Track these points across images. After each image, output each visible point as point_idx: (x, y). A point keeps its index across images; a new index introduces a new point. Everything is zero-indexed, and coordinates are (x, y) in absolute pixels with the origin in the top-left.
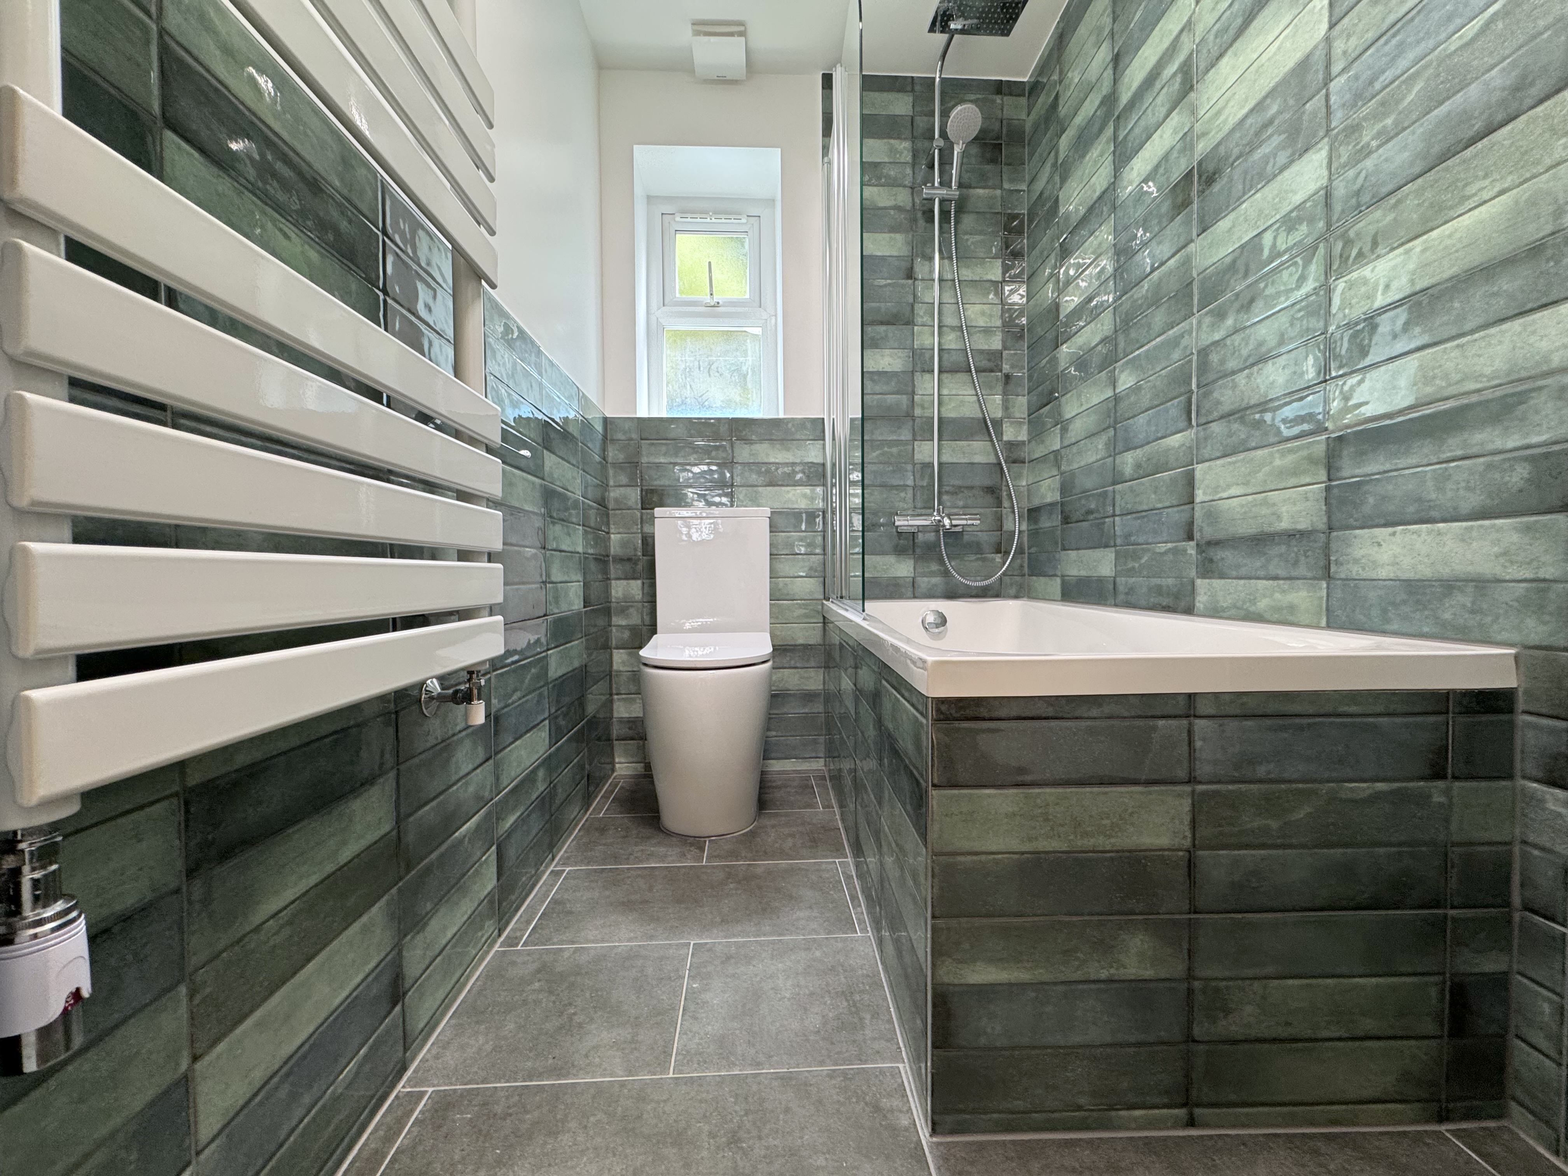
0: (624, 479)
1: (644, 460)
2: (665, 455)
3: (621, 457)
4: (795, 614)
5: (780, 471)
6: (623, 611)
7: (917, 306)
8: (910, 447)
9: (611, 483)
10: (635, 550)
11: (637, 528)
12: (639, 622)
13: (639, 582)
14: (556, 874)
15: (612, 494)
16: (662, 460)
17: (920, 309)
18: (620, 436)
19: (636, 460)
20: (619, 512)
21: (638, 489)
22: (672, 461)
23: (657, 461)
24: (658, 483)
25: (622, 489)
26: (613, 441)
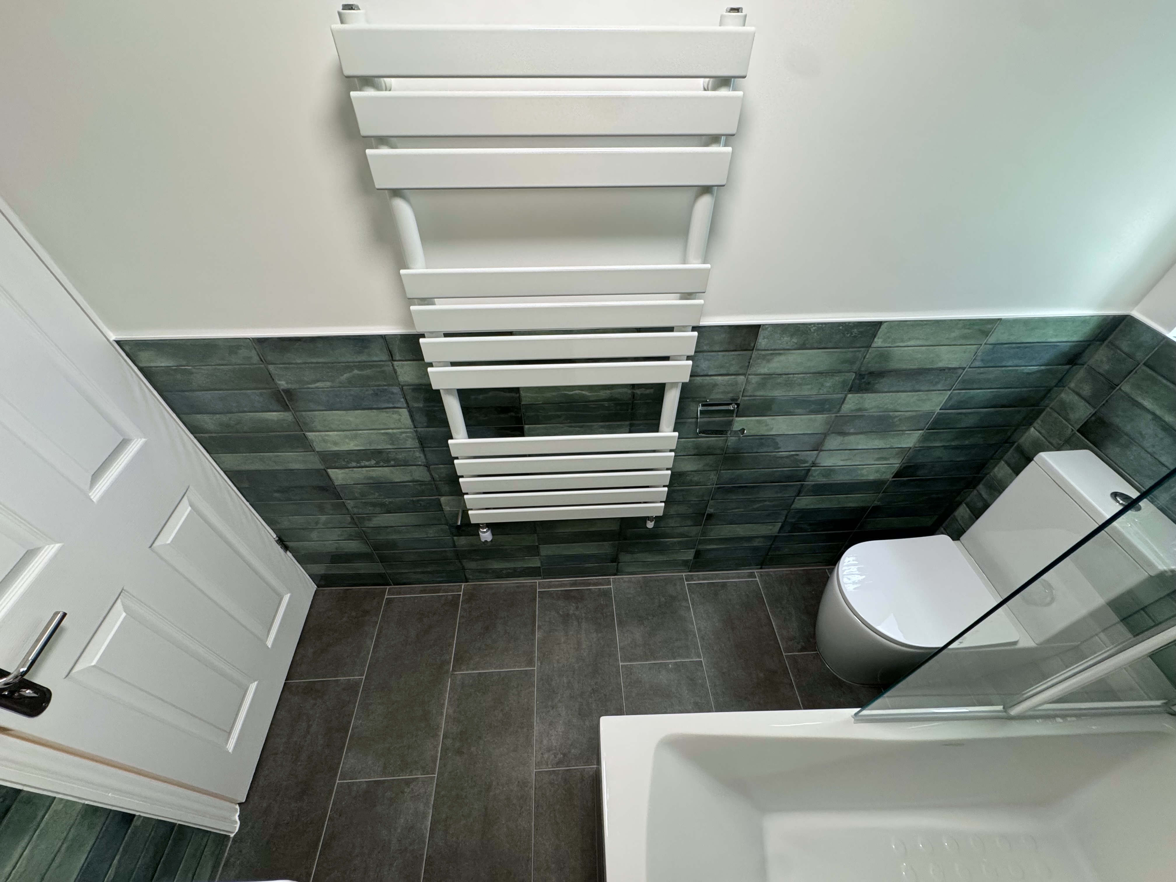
0: (1087, 390)
1: (1126, 387)
2: (1155, 399)
3: (1105, 366)
9: (1072, 385)
14: (752, 575)
15: (1063, 395)
16: (1147, 403)
18: (1125, 345)
19: (1116, 381)
20: (1056, 415)
21: (1093, 411)
22: (1158, 412)
23: (1140, 399)
24: (1117, 421)
25: (1076, 397)
26: (1113, 346)
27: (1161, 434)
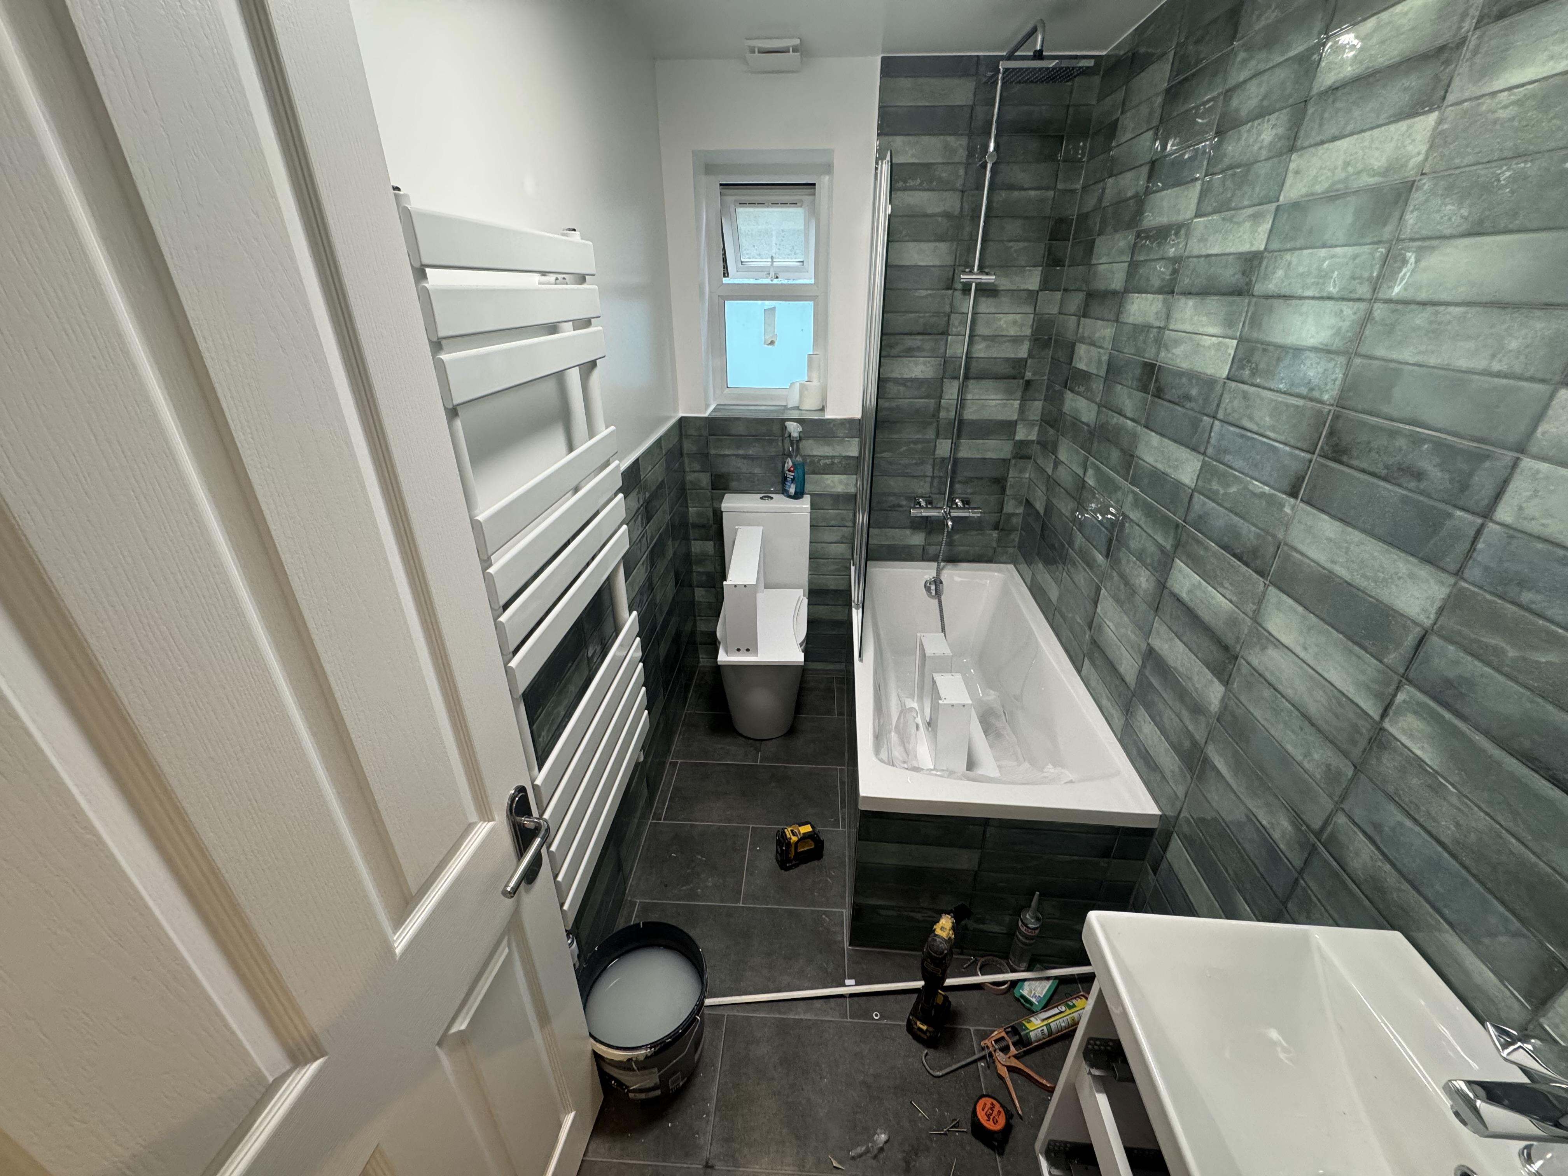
0: (697, 467)
1: (713, 452)
2: (729, 448)
3: (694, 449)
4: (829, 569)
5: (822, 462)
6: (700, 562)
7: (953, 315)
8: (932, 445)
9: (687, 470)
10: (708, 520)
11: (707, 504)
12: (713, 570)
13: (712, 543)
14: (674, 765)
15: (688, 478)
16: (727, 452)
17: (955, 319)
18: (692, 432)
19: (706, 452)
20: (694, 491)
21: (709, 474)
22: (735, 453)
23: (722, 453)
24: (724, 470)
25: (696, 474)
26: (687, 436)
27: (745, 461)
